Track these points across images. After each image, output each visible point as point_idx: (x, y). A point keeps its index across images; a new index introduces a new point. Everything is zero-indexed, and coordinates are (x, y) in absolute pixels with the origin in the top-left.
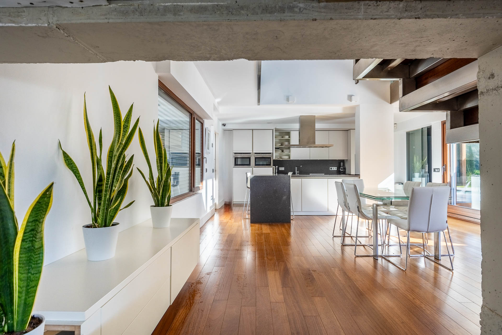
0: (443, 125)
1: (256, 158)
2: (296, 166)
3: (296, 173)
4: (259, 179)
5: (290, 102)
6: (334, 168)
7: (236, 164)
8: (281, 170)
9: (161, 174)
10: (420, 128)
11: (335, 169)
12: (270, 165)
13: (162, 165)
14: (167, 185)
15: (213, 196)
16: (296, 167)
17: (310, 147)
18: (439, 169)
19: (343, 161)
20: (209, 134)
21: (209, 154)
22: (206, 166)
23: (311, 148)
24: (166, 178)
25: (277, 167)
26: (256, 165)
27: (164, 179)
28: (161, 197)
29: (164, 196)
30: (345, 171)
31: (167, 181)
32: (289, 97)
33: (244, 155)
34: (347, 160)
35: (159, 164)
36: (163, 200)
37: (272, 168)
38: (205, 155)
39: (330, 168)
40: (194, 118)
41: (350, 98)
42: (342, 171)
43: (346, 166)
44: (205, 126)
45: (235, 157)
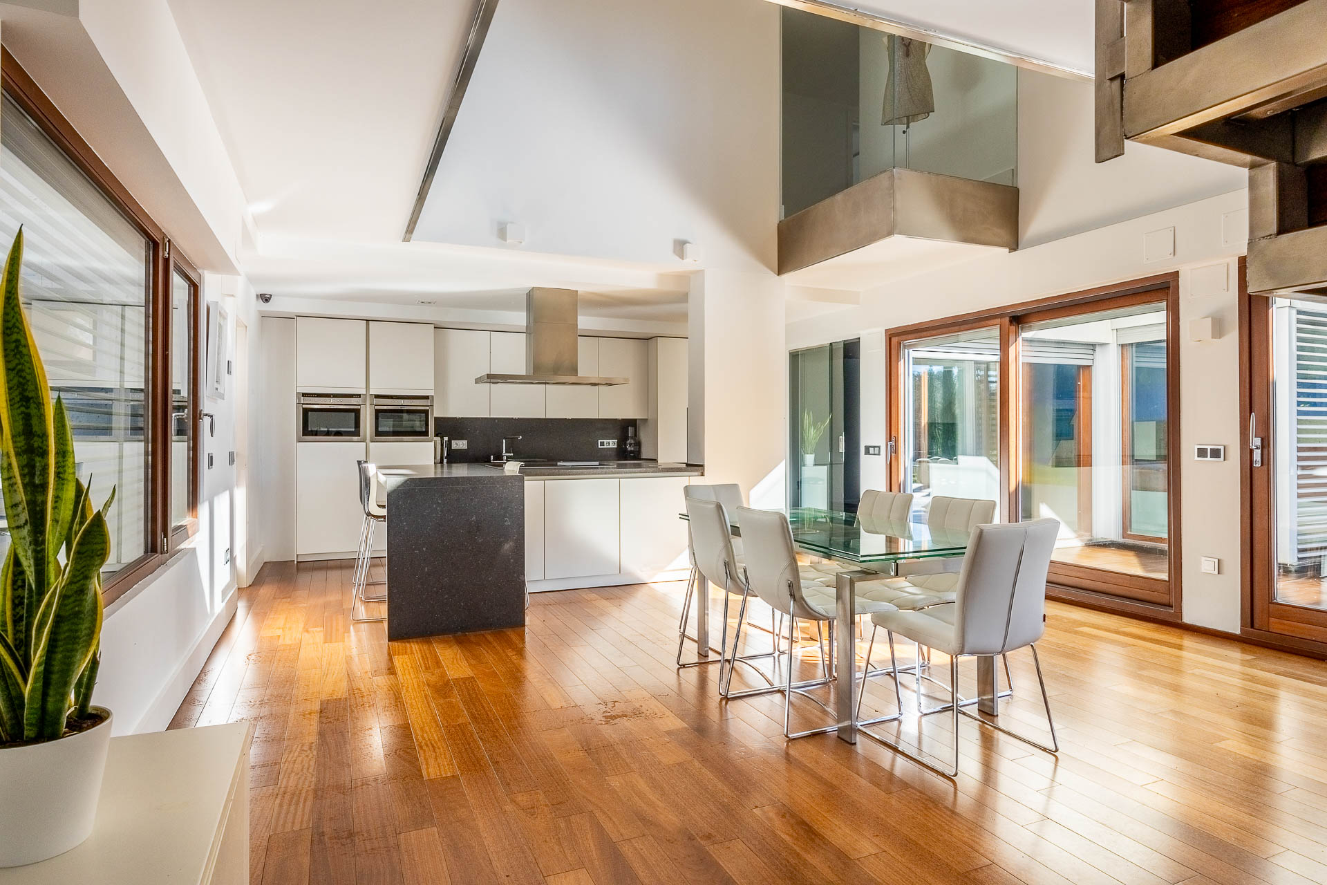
0: (890, 339)
1: (377, 412)
2: (505, 438)
3: (505, 458)
4: (420, 490)
5: (508, 241)
6: (609, 443)
7: (308, 431)
8: (458, 447)
9: (35, 551)
10: (826, 343)
11: (611, 444)
12: (425, 433)
13: (40, 498)
14: (79, 612)
15: (231, 550)
16: (504, 441)
17: (545, 383)
18: (879, 447)
19: (633, 423)
20: (220, 326)
21: (219, 401)
22: (208, 444)
23: (547, 386)
24: (74, 576)
25: (446, 439)
26: (378, 433)
27: (56, 584)
28: (40, 684)
29: (55, 677)
30: (639, 452)
31: (82, 591)
32: (508, 226)
33: (337, 400)
34: (646, 420)
35: (21, 495)
36: (50, 699)
37: (433, 443)
38: (206, 406)
39: (599, 441)
40: (167, 261)
41: (680, 247)
42: (631, 452)
43: (644, 436)
44: (208, 295)
45: (303, 408)
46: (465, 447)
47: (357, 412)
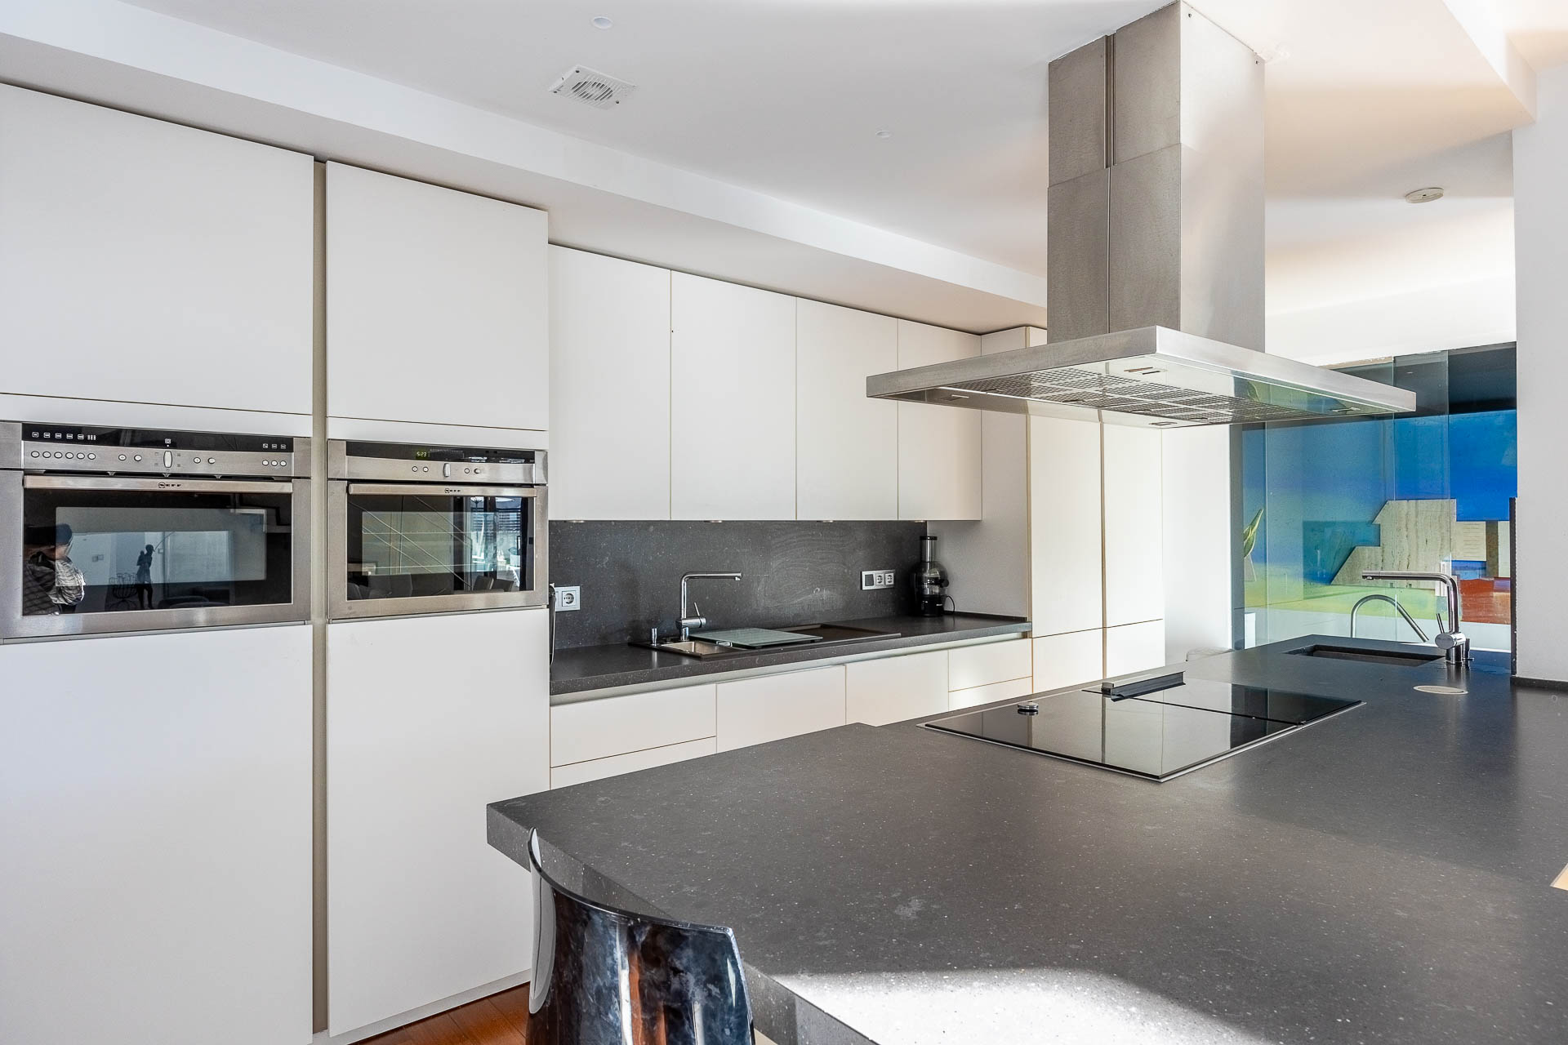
1: (358, 506)
3: (686, 630)
11: (878, 579)
34: (972, 524)
39: (864, 574)
42: (934, 597)
45: (27, 491)
46: (576, 605)
47: (279, 507)
